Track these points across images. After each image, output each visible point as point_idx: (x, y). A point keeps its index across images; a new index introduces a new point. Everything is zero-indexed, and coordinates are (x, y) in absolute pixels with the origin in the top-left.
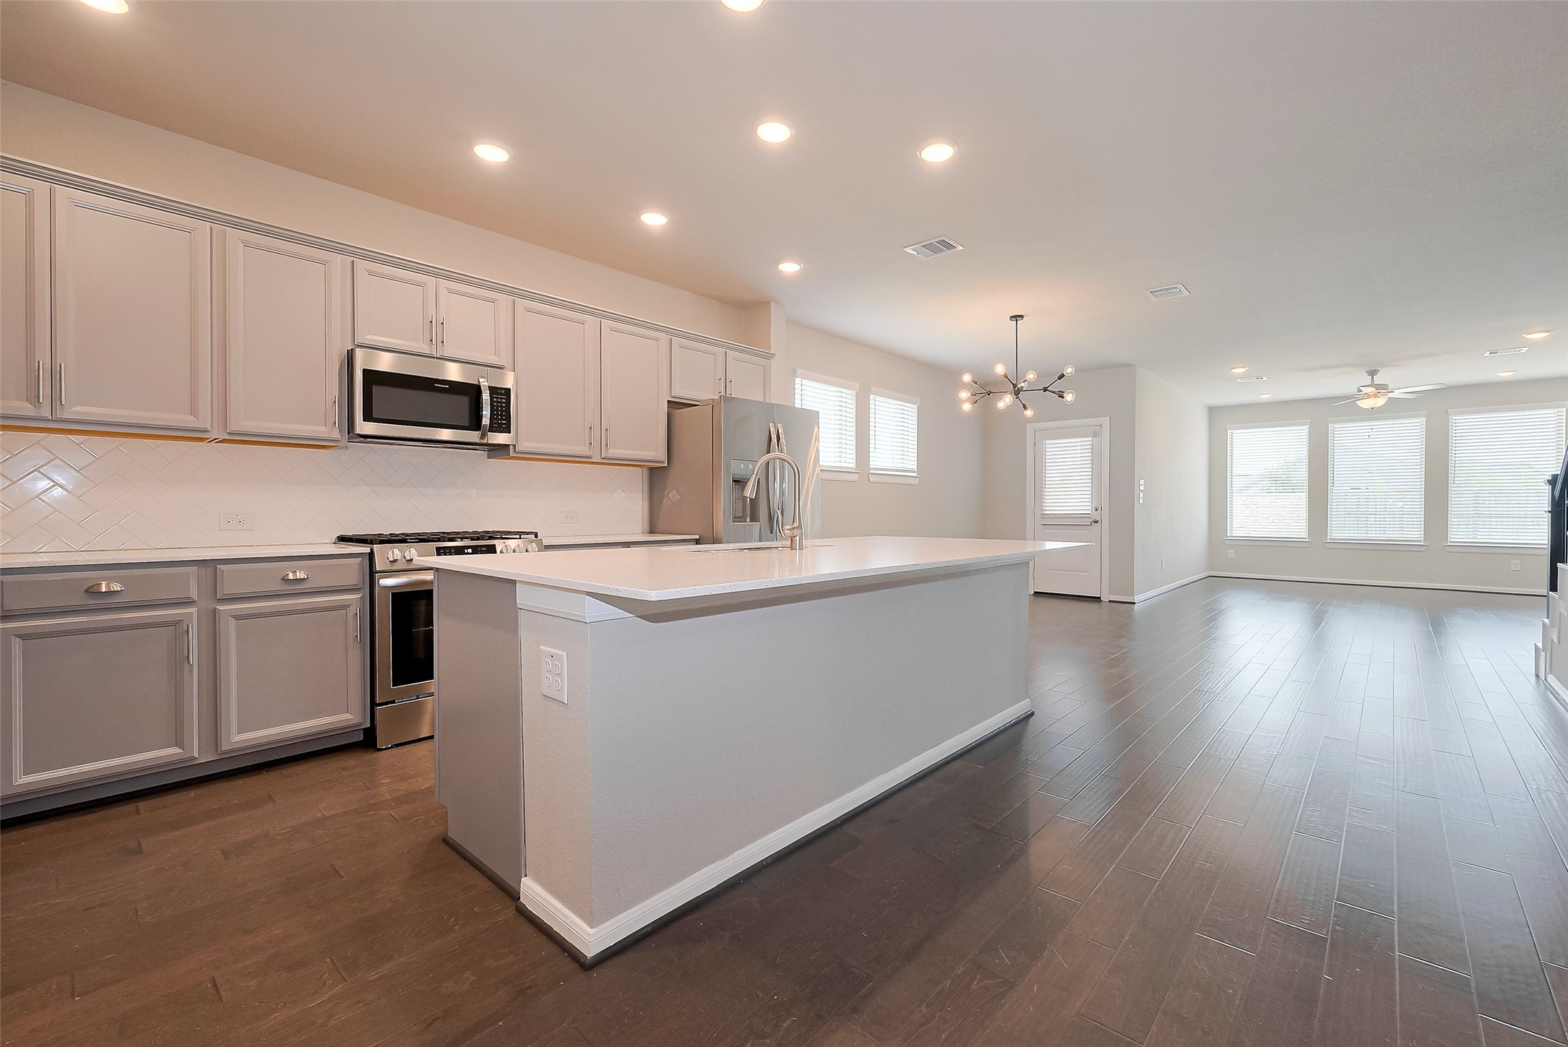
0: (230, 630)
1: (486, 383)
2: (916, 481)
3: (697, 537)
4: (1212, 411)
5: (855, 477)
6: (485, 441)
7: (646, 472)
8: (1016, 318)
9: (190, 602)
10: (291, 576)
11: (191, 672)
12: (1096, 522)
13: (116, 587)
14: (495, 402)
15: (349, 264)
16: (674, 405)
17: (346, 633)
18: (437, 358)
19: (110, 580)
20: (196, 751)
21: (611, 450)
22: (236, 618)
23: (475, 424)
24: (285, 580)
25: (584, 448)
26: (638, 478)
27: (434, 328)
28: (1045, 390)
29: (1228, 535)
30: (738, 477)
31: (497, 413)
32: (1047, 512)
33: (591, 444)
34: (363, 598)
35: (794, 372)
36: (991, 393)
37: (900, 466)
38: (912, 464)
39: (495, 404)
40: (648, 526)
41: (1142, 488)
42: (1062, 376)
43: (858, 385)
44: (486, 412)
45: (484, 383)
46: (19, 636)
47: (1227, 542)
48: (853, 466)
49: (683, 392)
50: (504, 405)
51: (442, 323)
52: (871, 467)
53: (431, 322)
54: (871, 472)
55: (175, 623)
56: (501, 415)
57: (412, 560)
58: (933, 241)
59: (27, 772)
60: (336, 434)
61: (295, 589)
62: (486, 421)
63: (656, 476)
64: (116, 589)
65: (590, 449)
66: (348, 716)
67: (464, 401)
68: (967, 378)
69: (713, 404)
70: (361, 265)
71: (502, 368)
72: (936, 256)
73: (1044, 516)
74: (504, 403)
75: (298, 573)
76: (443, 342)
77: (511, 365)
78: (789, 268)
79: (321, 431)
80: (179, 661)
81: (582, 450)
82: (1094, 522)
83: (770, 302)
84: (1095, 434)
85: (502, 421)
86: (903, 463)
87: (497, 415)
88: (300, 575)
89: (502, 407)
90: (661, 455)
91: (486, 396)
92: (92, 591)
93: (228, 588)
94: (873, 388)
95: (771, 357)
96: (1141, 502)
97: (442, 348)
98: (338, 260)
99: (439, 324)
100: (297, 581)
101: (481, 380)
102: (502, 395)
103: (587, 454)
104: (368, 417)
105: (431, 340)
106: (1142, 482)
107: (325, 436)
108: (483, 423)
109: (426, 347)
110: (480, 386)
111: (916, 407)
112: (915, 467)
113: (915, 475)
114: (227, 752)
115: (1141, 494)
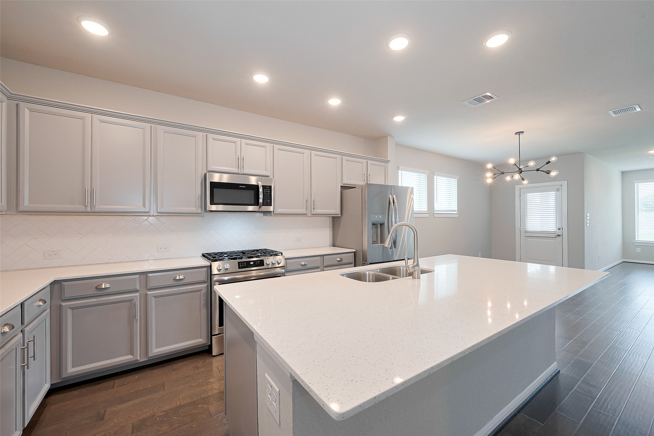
0: (152, 302)
1: (261, 184)
2: (457, 216)
3: (355, 251)
4: (623, 173)
5: (427, 215)
6: (260, 210)
7: (331, 218)
8: (519, 133)
9: (137, 291)
10: (178, 278)
11: (137, 322)
12: (559, 236)
13: (108, 286)
14: (265, 192)
15: (205, 136)
16: (344, 188)
17: (200, 303)
18: (241, 174)
19: (106, 282)
20: (139, 357)
21: (315, 210)
22: (156, 297)
23: (256, 203)
24: (175, 280)
25: (303, 210)
26: (328, 221)
27: (240, 161)
28: (538, 170)
29: (636, 240)
30: (374, 222)
31: (266, 197)
32: (528, 230)
33: (306, 208)
34: (207, 286)
35: (398, 167)
36: (504, 173)
37: (448, 209)
38: (454, 207)
39: (265, 193)
40: (332, 243)
41: (588, 218)
42: (549, 162)
43: (429, 172)
44: (261, 196)
45: (260, 184)
46: (70, 308)
47: (636, 244)
48: (426, 210)
49: (348, 181)
50: (269, 193)
51: (243, 159)
52: (435, 210)
53: (238, 158)
54: (435, 212)
55: (131, 301)
56: (268, 198)
57: (227, 269)
58: (480, 96)
59: (73, 367)
60: (199, 211)
61: (179, 283)
62: (261, 201)
63: (335, 220)
64: (107, 287)
65: (306, 211)
66: (201, 340)
67: (252, 192)
68: (489, 166)
69: (362, 187)
70: (210, 136)
71: (268, 177)
72: (481, 104)
73: (526, 232)
74: (269, 192)
75: (180, 276)
76: (243, 167)
77: (272, 175)
78: (399, 119)
79: (194, 209)
80: (131, 318)
81: (303, 211)
82: (558, 236)
83: (387, 136)
84: (558, 190)
85: (268, 201)
86: (450, 207)
87: (266, 198)
88: (181, 277)
89: (268, 194)
90: (337, 211)
91: (261, 190)
92: (98, 288)
93: (152, 284)
94: (436, 172)
95: (388, 162)
96: (588, 226)
97: (243, 170)
98: (201, 134)
99: (242, 159)
100: (180, 280)
101: (259, 183)
102: (268, 189)
103: (305, 213)
104: (212, 203)
105: (239, 167)
106: (588, 215)
107: (195, 212)
108: (260, 202)
109: (236, 170)
110: (258, 185)
111: (456, 180)
112: (457, 209)
113: (456, 213)
114: (151, 357)
115: (588, 221)
